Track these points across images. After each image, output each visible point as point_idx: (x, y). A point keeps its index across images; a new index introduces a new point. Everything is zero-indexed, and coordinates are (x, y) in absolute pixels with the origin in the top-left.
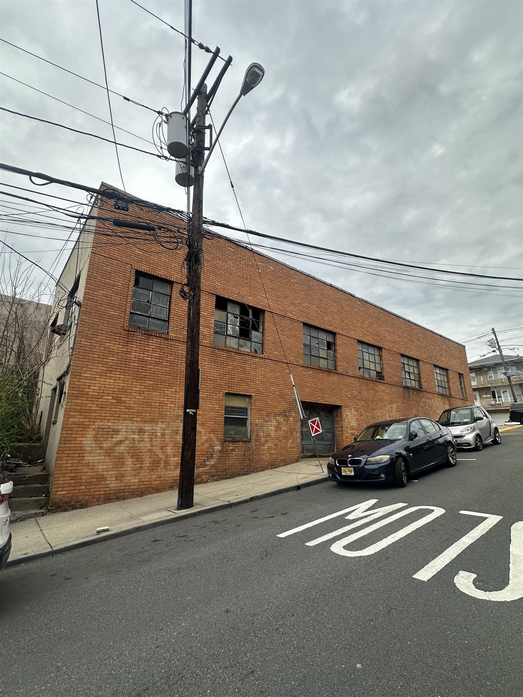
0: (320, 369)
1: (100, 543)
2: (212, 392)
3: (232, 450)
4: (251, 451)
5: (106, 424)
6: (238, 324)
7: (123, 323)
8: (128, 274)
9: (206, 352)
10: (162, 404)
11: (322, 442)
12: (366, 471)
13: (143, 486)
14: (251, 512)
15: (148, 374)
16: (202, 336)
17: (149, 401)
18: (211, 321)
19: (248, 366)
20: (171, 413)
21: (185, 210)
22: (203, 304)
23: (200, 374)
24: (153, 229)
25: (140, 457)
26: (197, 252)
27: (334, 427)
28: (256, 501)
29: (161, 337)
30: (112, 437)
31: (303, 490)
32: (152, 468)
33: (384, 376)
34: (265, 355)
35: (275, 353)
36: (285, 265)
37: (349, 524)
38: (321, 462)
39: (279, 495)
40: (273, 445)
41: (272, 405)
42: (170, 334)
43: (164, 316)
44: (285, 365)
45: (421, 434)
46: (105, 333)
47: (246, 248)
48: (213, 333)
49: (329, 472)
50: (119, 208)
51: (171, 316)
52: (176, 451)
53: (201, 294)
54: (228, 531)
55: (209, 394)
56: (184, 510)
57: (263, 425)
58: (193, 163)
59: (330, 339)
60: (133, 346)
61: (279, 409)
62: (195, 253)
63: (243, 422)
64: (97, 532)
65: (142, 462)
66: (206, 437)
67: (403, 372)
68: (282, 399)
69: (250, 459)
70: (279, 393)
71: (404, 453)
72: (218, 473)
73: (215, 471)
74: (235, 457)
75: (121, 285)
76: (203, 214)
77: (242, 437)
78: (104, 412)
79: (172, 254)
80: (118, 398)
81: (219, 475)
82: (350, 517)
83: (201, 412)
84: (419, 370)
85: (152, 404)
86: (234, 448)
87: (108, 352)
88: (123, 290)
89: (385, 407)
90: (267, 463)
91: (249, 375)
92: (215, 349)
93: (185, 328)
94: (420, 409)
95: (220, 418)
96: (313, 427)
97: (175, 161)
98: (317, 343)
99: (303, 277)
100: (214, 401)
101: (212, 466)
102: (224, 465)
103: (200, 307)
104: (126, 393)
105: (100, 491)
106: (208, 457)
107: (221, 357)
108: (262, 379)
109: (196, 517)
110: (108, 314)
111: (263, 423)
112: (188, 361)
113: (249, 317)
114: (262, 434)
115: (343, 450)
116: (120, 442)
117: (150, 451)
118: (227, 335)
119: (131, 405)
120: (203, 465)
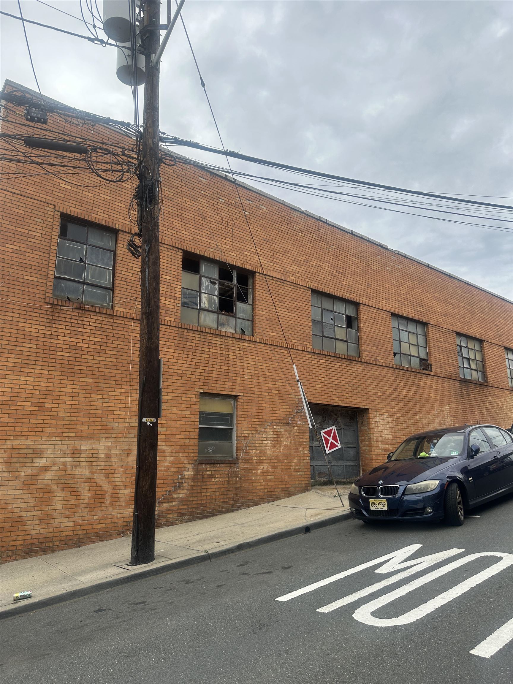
0: (337, 357)
1: (20, 615)
2: (180, 392)
3: (211, 476)
4: (238, 477)
5: (22, 442)
6: (216, 293)
7: (44, 293)
8: (49, 220)
9: (170, 334)
10: (106, 412)
11: (341, 462)
12: (406, 503)
13: (80, 532)
14: (239, 566)
15: (85, 368)
16: (164, 311)
17: (86, 407)
18: (176, 289)
19: (232, 354)
20: (120, 424)
21: (132, 122)
22: (164, 264)
23: (162, 366)
24: (85, 151)
25: (75, 489)
26: (152, 186)
27: (358, 440)
28: (246, 550)
29: (103, 313)
30: (33, 462)
31: (313, 533)
32: (92, 505)
33: (431, 365)
34: (257, 337)
35: (271, 333)
36: (283, 204)
37: (380, 581)
38: (340, 491)
39: (278, 541)
40: (269, 468)
41: (267, 408)
42: (116, 309)
43: (106, 282)
44: (286, 352)
45: (485, 449)
46: (18, 307)
47: (226, 178)
48: (180, 305)
49: (351, 507)
50: (32, 120)
51: (117, 281)
52: (128, 479)
53: (160, 248)
54: (205, 594)
55: (175, 395)
56: (140, 566)
57: (254, 439)
58: (142, 49)
59: (351, 312)
60: (60, 326)
61: (278, 415)
62: (149, 187)
63: (226, 435)
64: (14, 600)
65: (77, 496)
66: (172, 458)
67: (460, 359)
68: (281, 401)
69: (237, 489)
70: (277, 392)
71: (460, 476)
72: (190, 510)
73: (186, 507)
74: (215, 486)
75: (40, 235)
76: (160, 127)
77: (224, 457)
78: (20, 425)
79: (115, 187)
80: (39, 405)
81: (192, 514)
82: (382, 570)
83: (164, 422)
84: (483, 355)
85: (92, 412)
86: (213, 472)
87: (22, 336)
88: (43, 243)
89: (434, 410)
90: (262, 494)
91: (234, 366)
92: (183, 330)
93: (138, 299)
94: (484, 411)
95: (193, 430)
96: (327, 441)
97: (116, 46)
98: (332, 319)
99: (310, 221)
100: (183, 405)
101: (182, 500)
102: (199, 498)
103: (159, 268)
104: (51, 397)
105: (17, 540)
106: (175, 487)
107: (193, 341)
108: (252, 371)
109: (159, 575)
110: (21, 280)
111: (254, 435)
112: (143, 348)
113: (232, 281)
114: (254, 451)
115: (370, 474)
116: (45, 469)
117: (89, 480)
118: (201, 309)
119: (60, 414)
120: (169, 499)
